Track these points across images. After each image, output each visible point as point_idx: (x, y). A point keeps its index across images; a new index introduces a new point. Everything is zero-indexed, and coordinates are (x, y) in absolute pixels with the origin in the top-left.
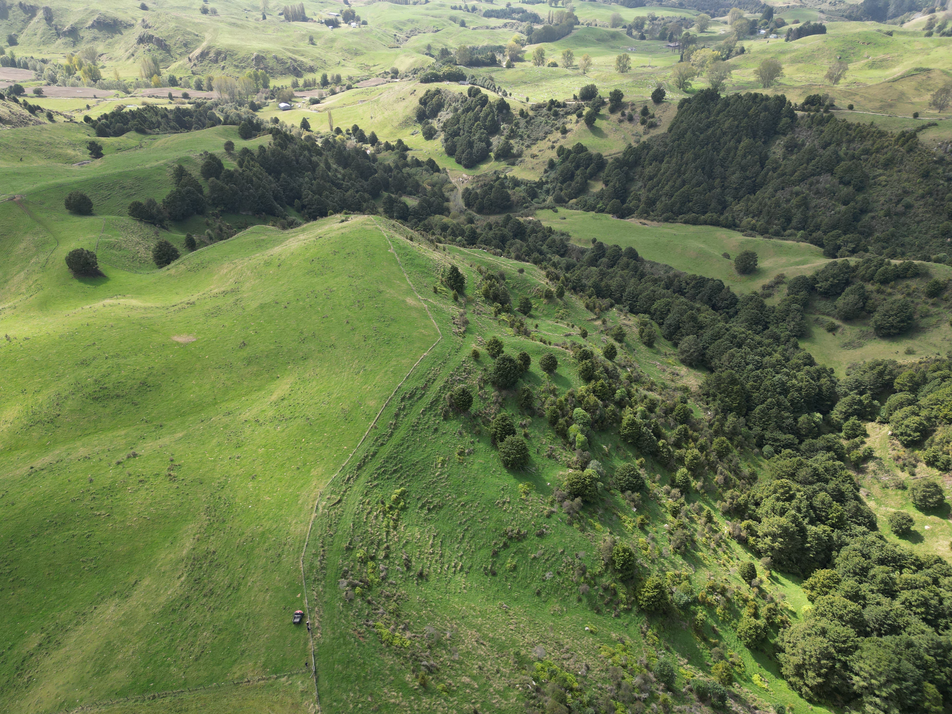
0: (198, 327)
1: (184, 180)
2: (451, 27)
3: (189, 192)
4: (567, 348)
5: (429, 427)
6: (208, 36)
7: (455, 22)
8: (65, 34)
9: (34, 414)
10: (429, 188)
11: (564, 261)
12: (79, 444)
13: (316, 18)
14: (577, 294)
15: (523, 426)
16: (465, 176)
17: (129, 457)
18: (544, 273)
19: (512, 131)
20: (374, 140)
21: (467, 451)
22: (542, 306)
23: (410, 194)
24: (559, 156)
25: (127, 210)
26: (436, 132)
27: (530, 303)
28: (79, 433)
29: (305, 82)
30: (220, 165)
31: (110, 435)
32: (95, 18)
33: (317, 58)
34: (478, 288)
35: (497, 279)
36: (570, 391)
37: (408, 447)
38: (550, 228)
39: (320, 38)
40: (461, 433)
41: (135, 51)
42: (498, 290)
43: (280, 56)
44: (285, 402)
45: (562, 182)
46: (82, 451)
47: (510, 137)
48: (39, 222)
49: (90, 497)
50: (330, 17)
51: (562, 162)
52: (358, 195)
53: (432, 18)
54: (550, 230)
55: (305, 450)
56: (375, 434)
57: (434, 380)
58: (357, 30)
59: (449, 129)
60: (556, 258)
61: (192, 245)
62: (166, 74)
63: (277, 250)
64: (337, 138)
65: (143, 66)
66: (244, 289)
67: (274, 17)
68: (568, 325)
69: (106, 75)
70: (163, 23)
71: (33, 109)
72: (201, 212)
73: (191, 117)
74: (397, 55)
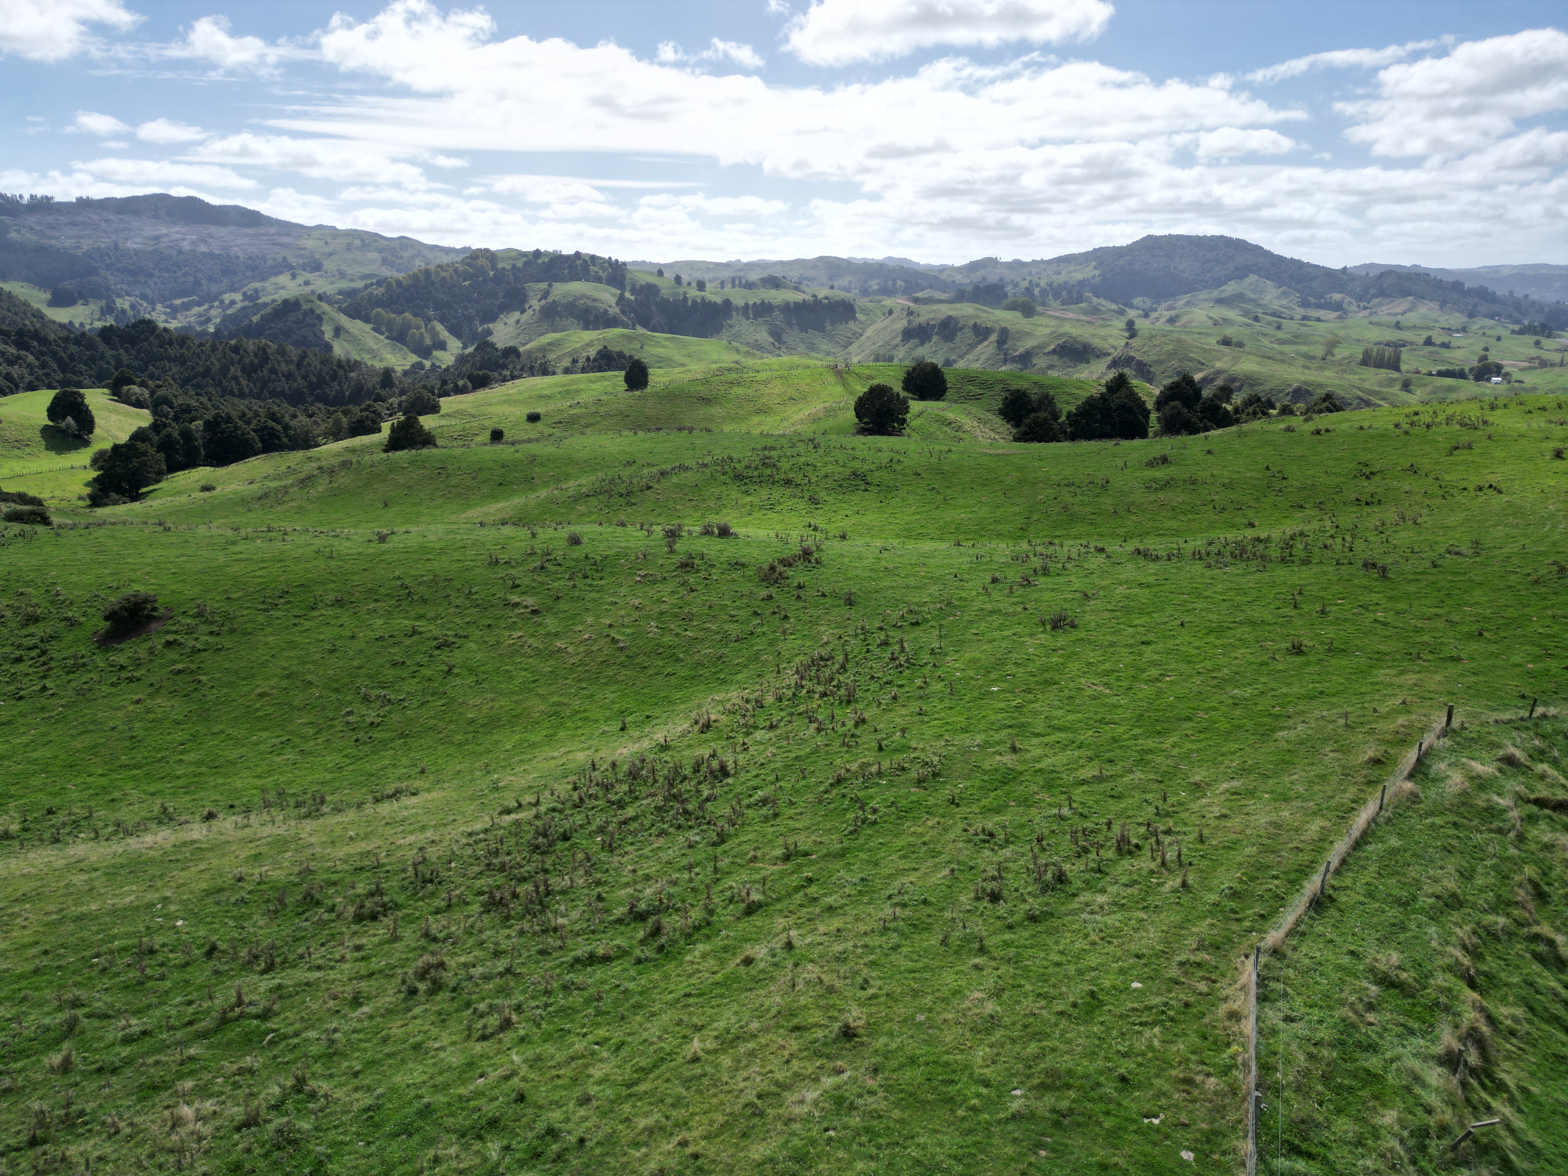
6: (1221, 364)
25: (998, 406)
32: (1060, 342)
39: (1425, 385)
48: (852, 393)
70: (1156, 346)
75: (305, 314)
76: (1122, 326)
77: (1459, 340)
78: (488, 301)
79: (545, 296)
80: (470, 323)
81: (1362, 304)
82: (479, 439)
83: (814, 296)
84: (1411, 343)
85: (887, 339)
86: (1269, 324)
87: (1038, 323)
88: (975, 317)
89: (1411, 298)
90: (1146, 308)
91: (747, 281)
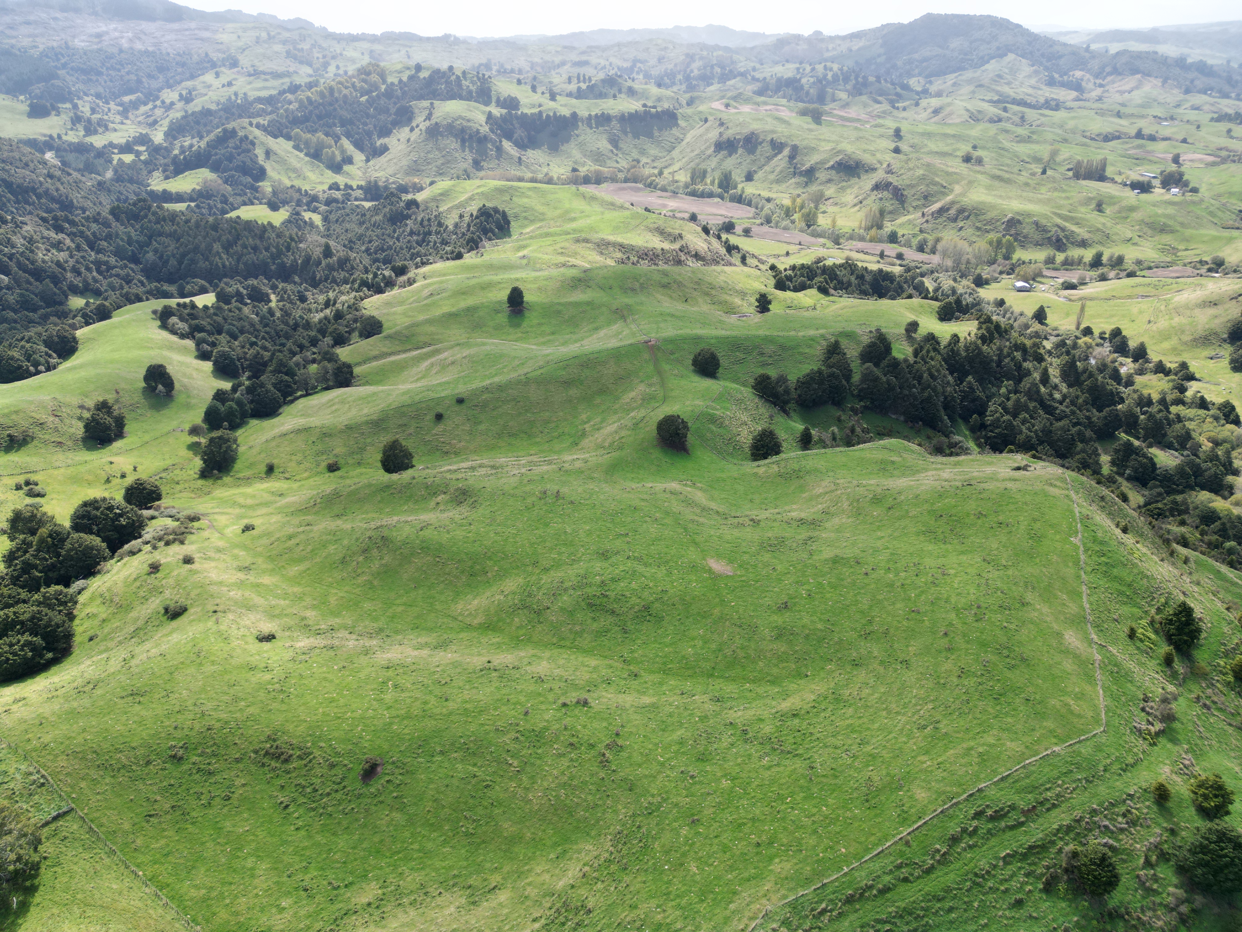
0: (746, 557)
1: (835, 359)
3: (832, 375)
6: (958, 189)
8: (801, 174)
9: (529, 595)
10: (1207, 446)
12: (547, 654)
13: (1119, 179)
17: (578, 702)
20: (1140, 354)
23: (1169, 446)
25: (752, 381)
28: (555, 640)
29: (1066, 259)
30: (888, 349)
31: (580, 659)
32: (838, 159)
33: (1098, 230)
39: (1114, 204)
41: (865, 199)
43: (1043, 222)
44: (796, 721)
46: (542, 667)
48: (659, 373)
49: (513, 735)
50: (1141, 179)
52: (1074, 430)
55: (783, 819)
56: (901, 854)
57: (1054, 806)
58: (1176, 199)
61: (806, 441)
62: (889, 227)
63: (900, 483)
64: (1080, 342)
65: (866, 216)
66: (828, 525)
67: (1060, 172)
69: (823, 221)
70: (910, 169)
72: (838, 403)
73: (892, 283)
74: (1231, 240)
75: (241, 140)
76: (891, 132)
77: (1166, 129)
78: (382, 117)
79: (429, 117)
80: (370, 138)
81: (1098, 81)
82: (428, 417)
83: (644, 105)
84: (1125, 134)
85: (703, 148)
86: (1015, 114)
87: (822, 137)
88: (773, 132)
89: (1138, 76)
90: (919, 89)
91: (590, 79)
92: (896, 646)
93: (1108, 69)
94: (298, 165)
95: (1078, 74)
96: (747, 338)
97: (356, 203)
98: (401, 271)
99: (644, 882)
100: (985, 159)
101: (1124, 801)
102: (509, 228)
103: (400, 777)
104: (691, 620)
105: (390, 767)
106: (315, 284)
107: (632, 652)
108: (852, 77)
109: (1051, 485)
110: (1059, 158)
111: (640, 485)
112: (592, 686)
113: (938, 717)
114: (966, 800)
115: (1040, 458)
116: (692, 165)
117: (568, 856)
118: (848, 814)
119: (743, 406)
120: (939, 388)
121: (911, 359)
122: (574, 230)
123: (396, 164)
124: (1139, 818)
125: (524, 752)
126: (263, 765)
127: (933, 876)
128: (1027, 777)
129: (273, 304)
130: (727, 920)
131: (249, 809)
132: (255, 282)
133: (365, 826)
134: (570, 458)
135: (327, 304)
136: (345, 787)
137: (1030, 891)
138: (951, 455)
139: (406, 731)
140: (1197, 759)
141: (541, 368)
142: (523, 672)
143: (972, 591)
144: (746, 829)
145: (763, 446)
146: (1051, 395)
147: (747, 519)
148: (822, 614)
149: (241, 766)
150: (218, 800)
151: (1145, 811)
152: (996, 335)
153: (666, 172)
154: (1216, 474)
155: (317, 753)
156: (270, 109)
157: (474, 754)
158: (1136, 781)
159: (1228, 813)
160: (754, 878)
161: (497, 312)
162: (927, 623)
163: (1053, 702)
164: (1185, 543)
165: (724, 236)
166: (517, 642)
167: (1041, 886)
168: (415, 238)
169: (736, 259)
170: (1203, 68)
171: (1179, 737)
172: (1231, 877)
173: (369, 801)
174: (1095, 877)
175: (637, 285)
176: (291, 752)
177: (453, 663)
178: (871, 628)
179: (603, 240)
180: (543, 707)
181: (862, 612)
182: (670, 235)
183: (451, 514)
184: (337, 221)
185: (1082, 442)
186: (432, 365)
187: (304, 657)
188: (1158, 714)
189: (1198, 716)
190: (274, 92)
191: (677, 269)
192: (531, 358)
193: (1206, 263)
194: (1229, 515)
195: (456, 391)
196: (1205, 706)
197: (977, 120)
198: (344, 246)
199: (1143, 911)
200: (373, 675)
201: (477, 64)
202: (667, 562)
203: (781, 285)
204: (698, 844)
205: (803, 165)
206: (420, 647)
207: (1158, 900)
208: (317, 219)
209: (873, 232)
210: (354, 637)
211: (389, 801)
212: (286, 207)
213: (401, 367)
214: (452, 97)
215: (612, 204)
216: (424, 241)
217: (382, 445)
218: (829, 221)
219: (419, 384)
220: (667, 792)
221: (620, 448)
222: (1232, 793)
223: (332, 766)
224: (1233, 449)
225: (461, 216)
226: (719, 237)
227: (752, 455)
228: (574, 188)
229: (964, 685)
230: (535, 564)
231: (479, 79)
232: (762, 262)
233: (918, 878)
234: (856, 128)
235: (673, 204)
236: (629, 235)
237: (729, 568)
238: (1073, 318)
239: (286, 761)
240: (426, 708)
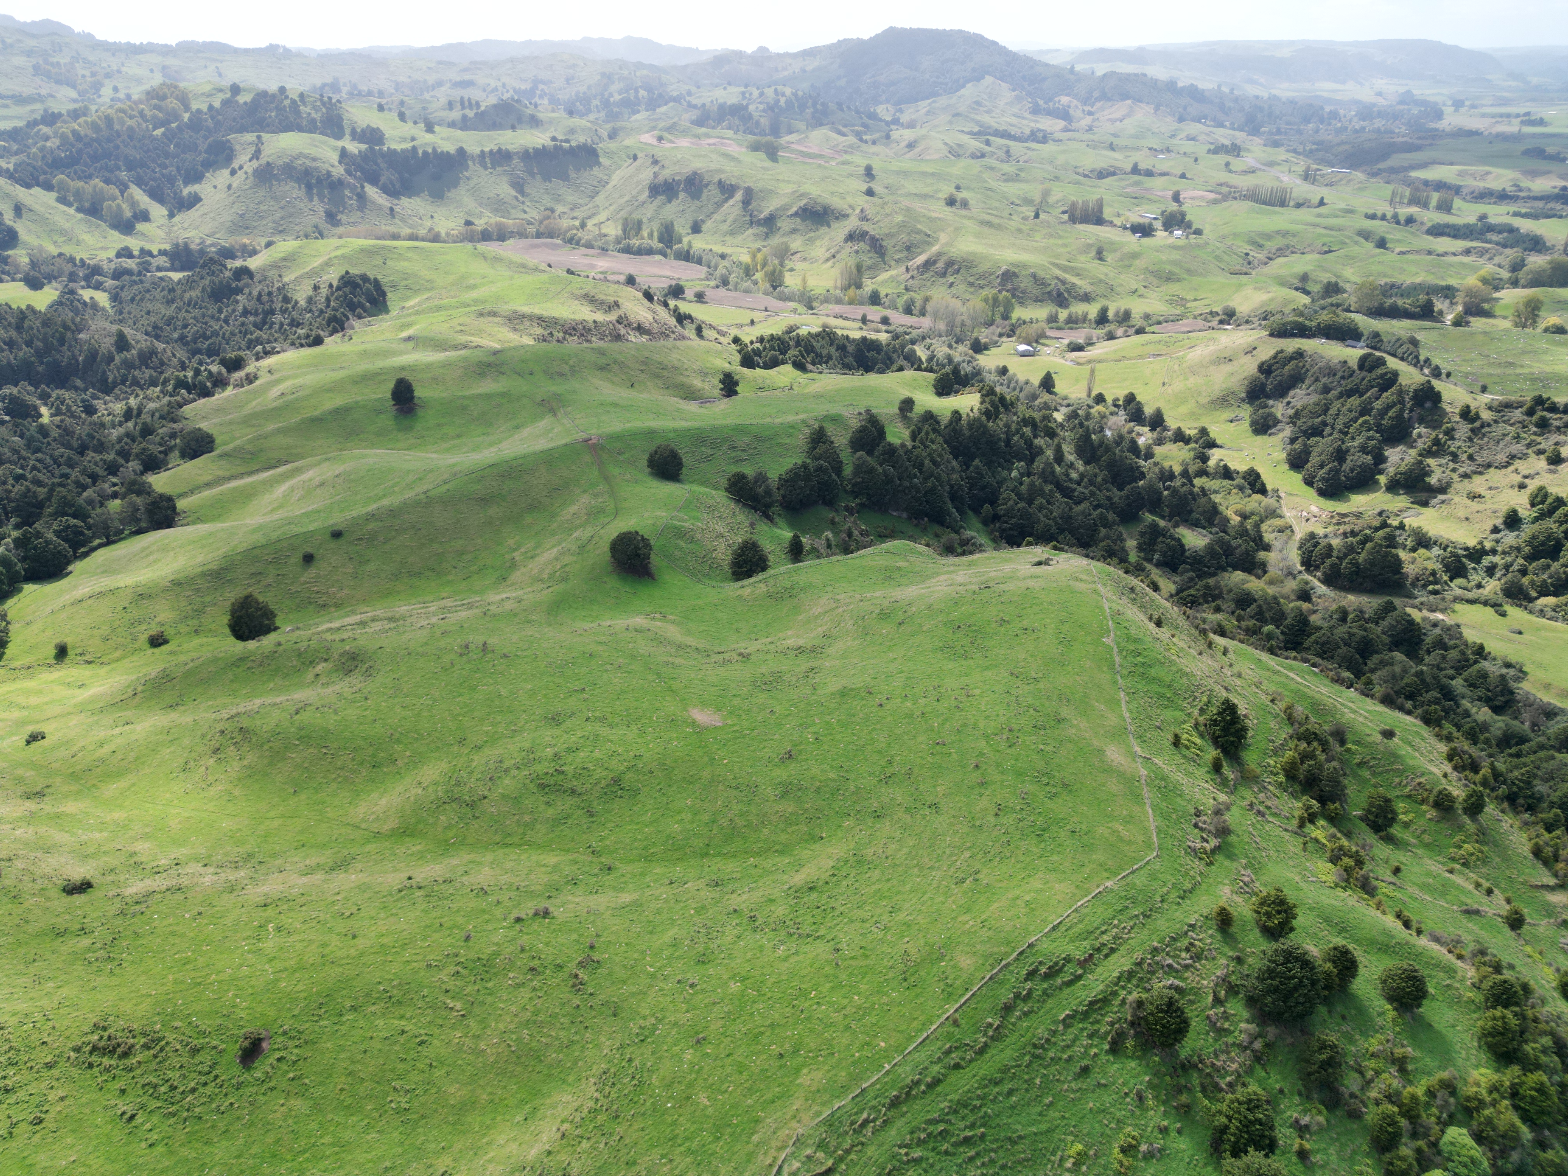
0: (736, 702)
1: (821, 449)
2: (1356, 248)
3: (819, 469)
4: (1460, 957)
5: (1070, 1059)
6: (943, 238)
7: (1366, 239)
8: (759, 223)
9: (458, 784)
10: (1235, 520)
11: (1499, 723)
12: (489, 857)
13: (1118, 222)
14: (1517, 813)
15: (1302, 1130)
16: (1314, 509)
17: (536, 914)
18: (1443, 748)
19: (1436, 442)
20: (1157, 422)
21: (1144, 1147)
22: (1422, 821)
23: (1195, 524)
24: (1533, 505)
25: (724, 482)
26: (1277, 422)
27: (1394, 812)
28: (498, 838)
29: (1070, 316)
30: (881, 433)
31: (534, 858)
32: (802, 203)
33: (1101, 281)
34: (1275, 752)
35: (1324, 745)
36: (1445, 1075)
37: (1010, 1093)
38: (1481, 647)
39: (1115, 251)
40: (1140, 1097)
41: (838, 252)
42: (1320, 767)
43: (1041, 274)
44: (814, 895)
45: (1531, 558)
46: (484, 876)
47: (1429, 453)
48: (606, 479)
49: (452, 969)
50: (1141, 221)
51: (1536, 520)
52: (1095, 514)
53: (1323, 231)
54: (1480, 651)
55: (808, 1019)
56: (949, 1036)
57: (1113, 950)
58: (1182, 242)
59: (1304, 422)
60: (1483, 714)
61: (796, 552)
62: (869, 286)
63: (909, 592)
64: (1093, 411)
65: (842, 273)
66: (831, 651)
67: (1054, 215)
68: (1478, 885)
69: (791, 281)
70: (887, 215)
71: (682, 318)
72: (830, 503)
73: (879, 353)
74: (1240, 287)
76: (861, 170)
77: (1162, 163)
78: (189, 156)
79: (256, 155)
80: (173, 185)
81: (1087, 108)
82: (293, 560)
83: (554, 139)
84: (1121, 169)
85: (634, 192)
86: (999, 148)
87: (780, 177)
88: (720, 171)
89: (1129, 102)
90: (889, 119)
91: (478, 104)
92: (922, 788)
93: (1096, 94)
94: (67, 226)
95: (1065, 100)
96: (714, 429)
97: (160, 274)
98: (236, 365)
99: (643, 1130)
100: (971, 202)
101: (1186, 933)
102: (385, 301)
103: (296, 1051)
104: (674, 788)
105: (280, 1039)
106: (107, 388)
107: (602, 839)
108: (810, 104)
109: (1077, 579)
110: (1052, 199)
111: (595, 624)
112: (553, 890)
113: (978, 866)
114: (1017, 959)
115: (1061, 550)
116: (623, 214)
117: (539, 1114)
118: (885, 999)
119: (717, 514)
120: (944, 477)
121: (909, 444)
122: (476, 301)
123: (213, 219)
124: (1203, 950)
125: (468, 990)
126: (91, 1066)
127: (987, 1056)
128: (1081, 921)
129: (45, 420)
130: (750, 1157)
131: (73, 1131)
132: (15, 391)
133: (252, 1124)
134: (498, 597)
135: (128, 414)
136: (216, 1077)
137: (1096, 1055)
138: (963, 554)
139: (300, 987)
140: (1256, 874)
141: (445, 483)
142: (458, 885)
143: (1001, 712)
144: (764, 1039)
145: (745, 562)
146: (1067, 475)
147: (734, 654)
148: (834, 760)
149: (55, 1072)
150: (23, 1126)
151: (1209, 941)
152: (1002, 409)
153: (590, 223)
154: (1247, 552)
155: (170, 1037)
156: (15, 147)
157: (400, 1002)
158: (1196, 908)
159: (1292, 929)
160: (779, 1098)
161: (379, 412)
162: (954, 756)
163: (1100, 830)
164: (1222, 633)
165: (672, 303)
166: (446, 847)
167: (1107, 1047)
168: (252, 319)
169: (689, 331)
170: (1194, 93)
171: (1236, 851)
172: (1301, 1000)
173: (254, 1090)
174: (1163, 1026)
175: (566, 369)
176: (132, 1041)
177: (359, 887)
178: (892, 770)
179: (515, 312)
180: (490, 927)
181: (880, 752)
182: (602, 303)
183: (337, 688)
184: (133, 300)
185: (1105, 527)
186: (292, 489)
187: (138, 907)
188: (1212, 828)
189: (1253, 824)
190: (20, 124)
191: (616, 346)
192: (431, 471)
193: (1217, 314)
194: (1264, 597)
195: (331, 522)
196: (1259, 813)
197: (958, 156)
198: (147, 334)
199: (1216, 1056)
200: (244, 918)
201: (319, 84)
202: (638, 719)
203: (748, 361)
204: (707, 1068)
205: (761, 212)
206: (310, 871)
207: (1230, 1040)
208: (102, 298)
209: (852, 291)
210: (211, 870)
211: (284, 1085)
212: (54, 284)
213: (246, 496)
214: (288, 128)
215: (524, 266)
216: (264, 323)
217: (228, 605)
218: (799, 281)
219: (276, 516)
220: (662, 1010)
221: (565, 579)
222: (1295, 906)
223: (195, 1051)
224: (1262, 521)
225: (316, 288)
226: (666, 305)
227: (734, 573)
228: (470, 246)
229: (1002, 825)
230: (462, 741)
231: (324, 104)
232: (723, 334)
233: (970, 1061)
234: (820, 166)
235: (603, 264)
236: (549, 305)
237: (717, 717)
238: (1084, 385)
239: (126, 1055)
240: (326, 952)
